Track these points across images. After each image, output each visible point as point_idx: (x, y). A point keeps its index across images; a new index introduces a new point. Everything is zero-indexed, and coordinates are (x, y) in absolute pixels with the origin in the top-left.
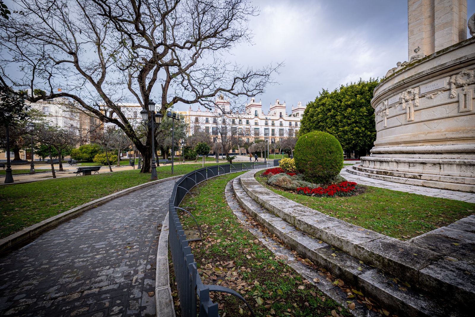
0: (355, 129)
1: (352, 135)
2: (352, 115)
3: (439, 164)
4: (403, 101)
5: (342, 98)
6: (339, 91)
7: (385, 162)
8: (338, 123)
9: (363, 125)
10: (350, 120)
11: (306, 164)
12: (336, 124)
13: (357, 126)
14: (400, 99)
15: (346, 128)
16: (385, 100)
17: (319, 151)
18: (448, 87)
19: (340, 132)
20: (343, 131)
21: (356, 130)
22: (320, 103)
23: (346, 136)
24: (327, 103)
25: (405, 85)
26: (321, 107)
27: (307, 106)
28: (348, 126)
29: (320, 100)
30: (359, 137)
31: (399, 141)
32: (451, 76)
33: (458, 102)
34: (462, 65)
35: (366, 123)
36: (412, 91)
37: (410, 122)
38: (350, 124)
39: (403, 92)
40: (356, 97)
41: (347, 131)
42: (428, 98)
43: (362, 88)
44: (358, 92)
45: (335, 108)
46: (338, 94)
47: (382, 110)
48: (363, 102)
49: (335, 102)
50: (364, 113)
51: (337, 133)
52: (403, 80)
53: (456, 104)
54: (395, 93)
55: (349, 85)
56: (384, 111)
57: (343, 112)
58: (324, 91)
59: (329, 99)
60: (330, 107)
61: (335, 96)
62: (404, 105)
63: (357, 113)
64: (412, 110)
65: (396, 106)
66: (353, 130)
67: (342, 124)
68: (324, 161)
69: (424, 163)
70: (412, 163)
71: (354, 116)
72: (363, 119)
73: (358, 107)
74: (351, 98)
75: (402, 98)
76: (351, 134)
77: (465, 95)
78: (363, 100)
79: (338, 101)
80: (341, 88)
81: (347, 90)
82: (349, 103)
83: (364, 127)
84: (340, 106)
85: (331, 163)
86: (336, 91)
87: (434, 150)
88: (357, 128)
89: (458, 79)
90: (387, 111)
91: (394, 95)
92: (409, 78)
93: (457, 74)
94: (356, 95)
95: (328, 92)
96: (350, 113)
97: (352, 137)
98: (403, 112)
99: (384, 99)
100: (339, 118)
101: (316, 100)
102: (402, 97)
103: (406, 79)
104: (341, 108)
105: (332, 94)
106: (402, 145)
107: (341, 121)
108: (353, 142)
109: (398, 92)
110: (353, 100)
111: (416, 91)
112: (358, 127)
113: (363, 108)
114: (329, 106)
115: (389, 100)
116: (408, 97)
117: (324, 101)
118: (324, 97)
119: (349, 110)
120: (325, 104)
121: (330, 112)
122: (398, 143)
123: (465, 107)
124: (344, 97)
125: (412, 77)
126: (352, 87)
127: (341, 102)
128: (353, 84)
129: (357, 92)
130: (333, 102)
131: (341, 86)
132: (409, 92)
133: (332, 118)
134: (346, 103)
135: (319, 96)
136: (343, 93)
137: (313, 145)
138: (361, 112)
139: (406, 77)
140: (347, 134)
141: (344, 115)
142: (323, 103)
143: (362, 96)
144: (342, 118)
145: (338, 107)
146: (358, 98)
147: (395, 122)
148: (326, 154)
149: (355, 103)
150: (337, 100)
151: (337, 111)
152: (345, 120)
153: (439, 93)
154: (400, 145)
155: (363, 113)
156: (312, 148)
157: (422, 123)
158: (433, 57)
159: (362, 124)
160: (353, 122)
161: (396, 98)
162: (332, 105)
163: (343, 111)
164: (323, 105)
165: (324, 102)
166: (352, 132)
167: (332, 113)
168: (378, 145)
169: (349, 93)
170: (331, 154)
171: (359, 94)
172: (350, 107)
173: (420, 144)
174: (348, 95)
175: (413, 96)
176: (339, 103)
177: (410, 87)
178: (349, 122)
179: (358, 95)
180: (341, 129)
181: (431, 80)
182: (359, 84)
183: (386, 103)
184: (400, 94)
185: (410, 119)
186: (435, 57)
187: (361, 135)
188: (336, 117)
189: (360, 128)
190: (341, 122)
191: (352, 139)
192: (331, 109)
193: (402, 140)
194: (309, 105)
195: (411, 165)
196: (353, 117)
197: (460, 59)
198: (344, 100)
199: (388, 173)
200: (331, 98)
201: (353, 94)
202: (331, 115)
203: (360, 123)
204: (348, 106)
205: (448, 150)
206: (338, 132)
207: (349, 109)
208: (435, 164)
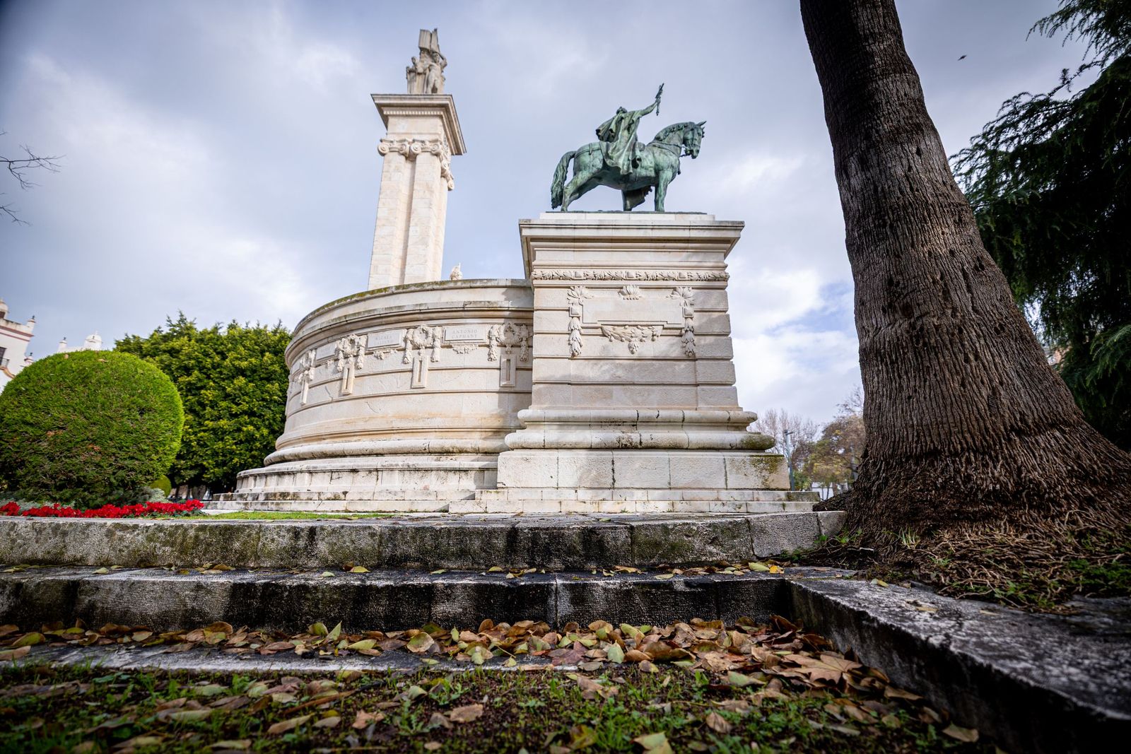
0: (245, 429)
1: (236, 444)
2: (246, 394)
3: (377, 470)
4: (341, 355)
5: (229, 350)
6: (223, 332)
7: (289, 473)
8: (203, 406)
9: (267, 422)
10: (238, 404)
11: (38, 439)
12: (198, 408)
13: (251, 423)
14: (337, 350)
15: (222, 422)
16: (311, 350)
17: (101, 399)
18: (403, 345)
19: (204, 431)
20: (214, 431)
21: (248, 431)
22: (163, 346)
23: (220, 444)
24: (186, 350)
25: (348, 327)
26: (165, 357)
27: (118, 343)
28: (229, 419)
29: (166, 338)
30: (251, 450)
31: (323, 431)
32: (408, 328)
33: (412, 371)
34: (421, 316)
35: (274, 420)
36: (356, 341)
37: (345, 397)
38: (236, 416)
39: (343, 339)
40: (263, 356)
41: (224, 432)
42: (377, 357)
43: (280, 341)
44: (268, 346)
45: (204, 367)
46: (219, 338)
47: (302, 369)
48: (275, 371)
49: (207, 355)
50: (274, 394)
51: (195, 434)
52: (345, 316)
53: (409, 374)
54: (330, 339)
55: (253, 326)
56: (306, 372)
57: (222, 383)
58: (182, 320)
59: (193, 341)
60: (193, 362)
61: (210, 339)
62: (341, 363)
63: (259, 392)
64: (353, 373)
65: (329, 362)
66: (239, 430)
67: (216, 413)
68: (113, 433)
69: (354, 471)
70: (338, 471)
71: (250, 397)
72: (270, 409)
73: (261, 379)
74: (251, 356)
75: (339, 350)
76: (234, 439)
77: (421, 362)
78: (276, 367)
79: (218, 353)
80: (232, 327)
81: (245, 335)
82: (244, 364)
83: (267, 427)
84: (219, 365)
85: (136, 443)
86: (216, 329)
87: (373, 447)
88: (251, 428)
89: (416, 335)
90: (313, 370)
91: (328, 343)
92: (354, 314)
93: (415, 328)
94: (262, 353)
95: (195, 326)
96: (240, 389)
97: (234, 447)
98: (338, 376)
99: (311, 347)
100: (209, 394)
101: (152, 336)
102: (341, 347)
103: (349, 315)
104: (221, 373)
105: (204, 333)
106: (326, 441)
107: (214, 405)
108: (236, 460)
109: (335, 337)
110: (253, 360)
111: (362, 341)
112: (255, 426)
113: (273, 384)
114: (190, 359)
115: (319, 350)
116: (348, 349)
117: (175, 344)
118: (181, 334)
119: (241, 381)
120: (178, 352)
121: (189, 375)
122: (319, 438)
123: (419, 381)
124: (234, 349)
125: (359, 313)
126: (258, 332)
127: (224, 358)
128: (261, 327)
129: (266, 345)
130: (202, 353)
131: (231, 322)
132: (351, 340)
133: (189, 391)
134: (236, 363)
135: (166, 330)
136: (231, 339)
137: (85, 380)
138: (267, 392)
139: (351, 312)
140: (222, 439)
141: (224, 389)
142: (173, 348)
143: (275, 358)
144: (217, 396)
145: (214, 367)
146: (265, 358)
147: (321, 394)
148: (125, 412)
149: (258, 369)
150: (215, 350)
151: (208, 377)
152: (224, 404)
153: (392, 351)
154: (323, 441)
155: (271, 396)
156: (80, 388)
157: (364, 400)
158: (390, 292)
159: (264, 421)
160: (245, 413)
161: (329, 349)
162: (197, 359)
163: (223, 380)
164: (173, 352)
165: (177, 347)
166: (236, 434)
167: (192, 379)
168: (283, 446)
169: (248, 343)
170: (141, 414)
171: (270, 352)
172: (244, 375)
173: (355, 438)
174: (244, 346)
175: (357, 349)
176: (217, 359)
177: (354, 333)
178: (235, 409)
179: (267, 354)
180: (210, 424)
181: (384, 327)
182: (275, 332)
183: (312, 355)
184: (338, 342)
185: (346, 392)
186: (393, 294)
187: (258, 444)
188: (203, 392)
189: (258, 429)
190: (212, 407)
191: (232, 452)
192: (192, 368)
193: (328, 431)
194: (127, 342)
195: (335, 475)
196: (247, 399)
197: (420, 305)
198: (231, 355)
199: (288, 494)
200: (200, 341)
201: (257, 347)
202: (189, 383)
203: (260, 416)
204: (242, 372)
205: (392, 449)
206: (200, 431)
207: (241, 377)
208: (370, 471)
